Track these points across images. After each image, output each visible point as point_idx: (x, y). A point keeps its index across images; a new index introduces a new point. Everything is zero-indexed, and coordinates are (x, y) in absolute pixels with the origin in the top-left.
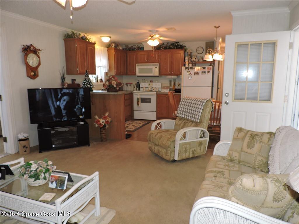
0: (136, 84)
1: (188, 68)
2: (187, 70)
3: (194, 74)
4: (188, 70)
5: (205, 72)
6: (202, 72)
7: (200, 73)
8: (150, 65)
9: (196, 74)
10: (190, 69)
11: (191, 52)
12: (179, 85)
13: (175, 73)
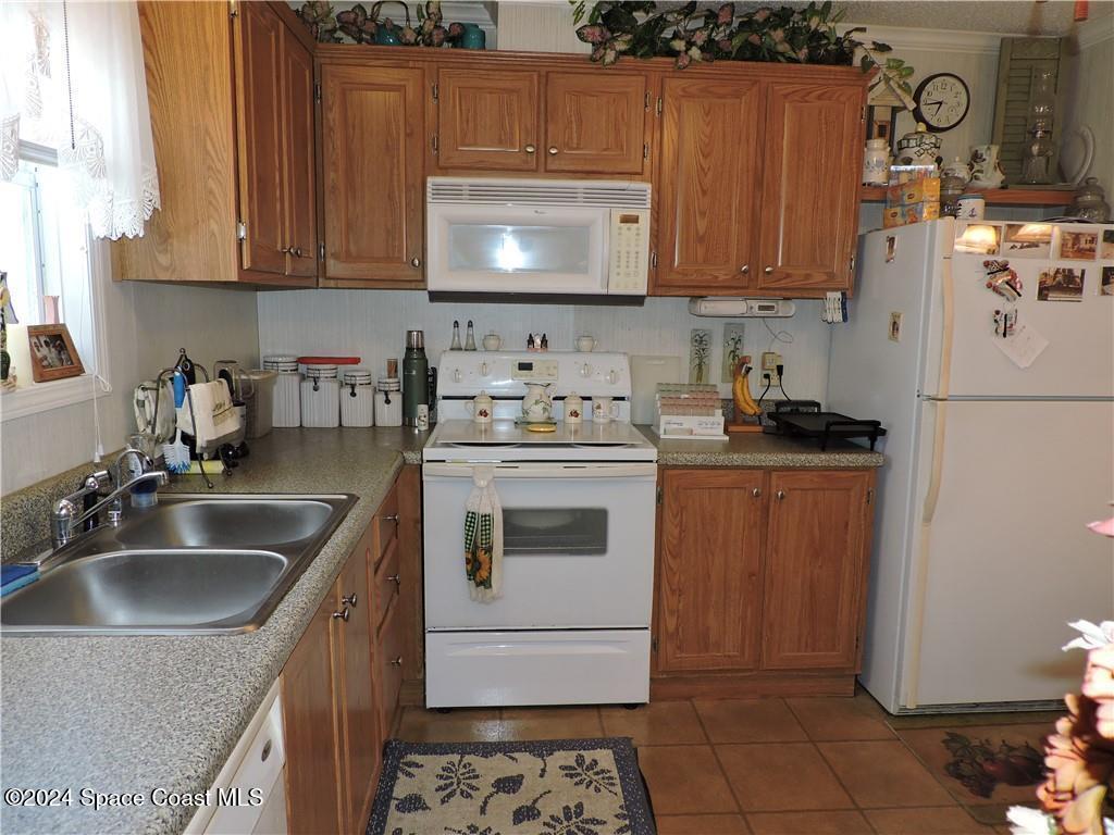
0: (392, 368)
3: (1043, 293)
6: (1107, 275)
7: (1093, 282)
8: (569, 197)
9: (1058, 287)
10: (1005, 246)
11: (895, 110)
12: (776, 371)
13: (788, 276)
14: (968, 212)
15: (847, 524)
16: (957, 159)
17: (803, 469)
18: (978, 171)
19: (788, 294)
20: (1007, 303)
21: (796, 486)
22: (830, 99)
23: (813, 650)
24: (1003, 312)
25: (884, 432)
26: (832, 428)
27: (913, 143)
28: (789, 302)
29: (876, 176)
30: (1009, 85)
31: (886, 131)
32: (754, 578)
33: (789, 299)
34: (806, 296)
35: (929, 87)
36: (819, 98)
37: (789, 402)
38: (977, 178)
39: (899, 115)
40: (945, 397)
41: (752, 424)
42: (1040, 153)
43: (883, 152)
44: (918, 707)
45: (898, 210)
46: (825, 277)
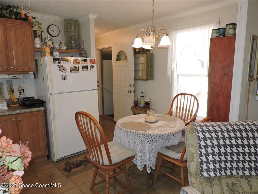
1: (59, 59)
2: (57, 62)
3: (71, 71)
4: (59, 63)
5: (87, 67)
6: (83, 67)
7: (80, 69)
9: (74, 70)
10: (62, 62)
11: (42, 32)
12: (22, 91)
13: (18, 69)
14: (55, 55)
15: (39, 123)
16: (56, 43)
17: (25, 113)
18: (61, 46)
19: (20, 73)
20: (64, 73)
21: (24, 117)
22: (23, 28)
23: (36, 153)
24: (63, 75)
25: (45, 102)
26: (32, 103)
27: (46, 39)
28: (21, 75)
29: (38, 46)
30: (67, 28)
31: (40, 36)
32: (17, 140)
33: (21, 74)
34: (24, 73)
35: (50, 27)
36: (20, 28)
37: (27, 98)
38: (61, 47)
39: (43, 33)
40: (53, 93)
41: (17, 104)
42: (74, 43)
43: (39, 41)
44: (59, 159)
45: (42, 54)
46: (28, 69)
